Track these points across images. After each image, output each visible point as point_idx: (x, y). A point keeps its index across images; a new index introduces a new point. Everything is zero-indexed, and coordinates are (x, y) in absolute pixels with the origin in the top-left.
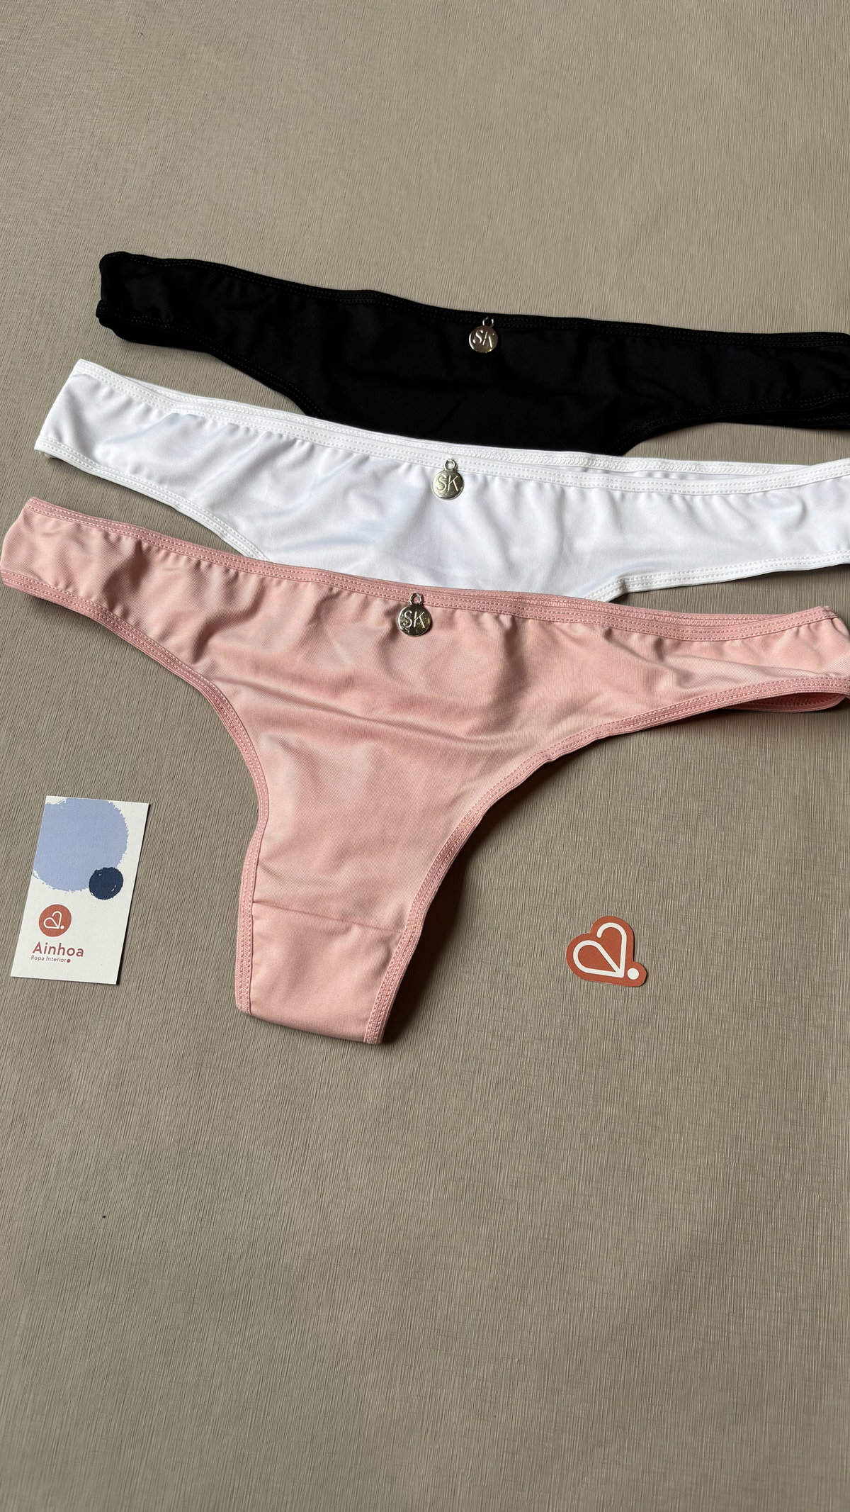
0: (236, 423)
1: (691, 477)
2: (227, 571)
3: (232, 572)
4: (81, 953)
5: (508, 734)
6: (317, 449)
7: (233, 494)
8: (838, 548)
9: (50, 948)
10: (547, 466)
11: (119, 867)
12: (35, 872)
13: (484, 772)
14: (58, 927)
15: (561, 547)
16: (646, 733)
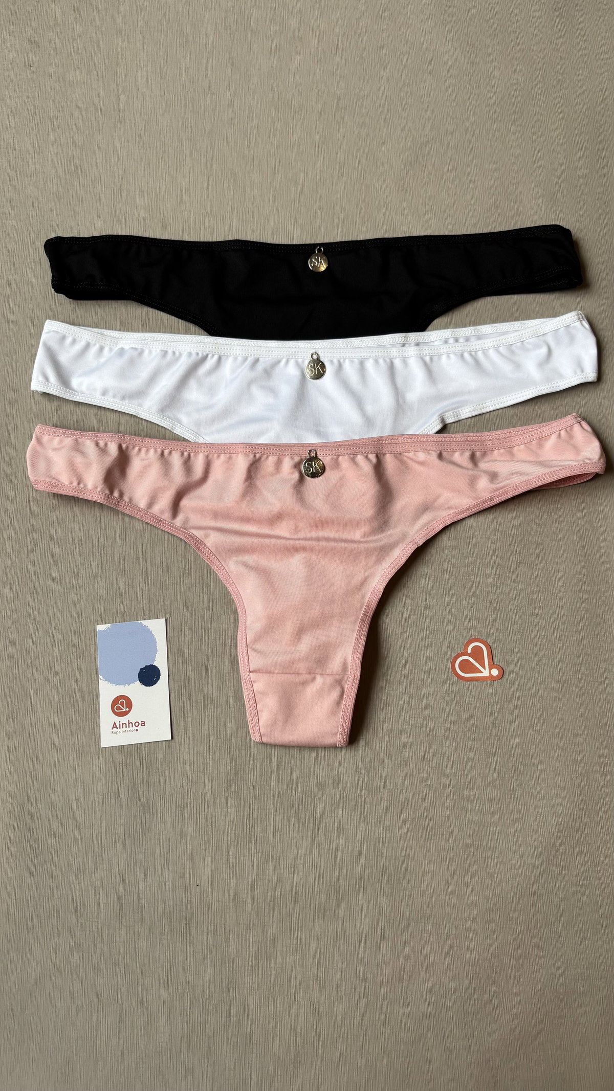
0: (165, 349)
1: (473, 339)
2: (182, 454)
3: (186, 454)
4: (143, 724)
5: (389, 533)
6: (223, 359)
7: (173, 400)
8: (576, 373)
9: (123, 724)
10: (378, 347)
11: (155, 664)
12: (101, 677)
13: (379, 560)
14: (125, 710)
15: (397, 401)
16: (474, 516)
